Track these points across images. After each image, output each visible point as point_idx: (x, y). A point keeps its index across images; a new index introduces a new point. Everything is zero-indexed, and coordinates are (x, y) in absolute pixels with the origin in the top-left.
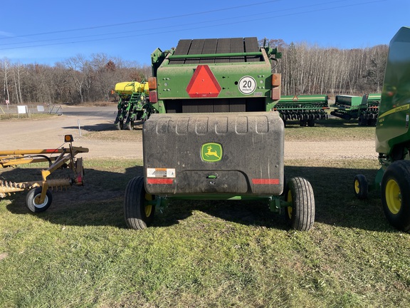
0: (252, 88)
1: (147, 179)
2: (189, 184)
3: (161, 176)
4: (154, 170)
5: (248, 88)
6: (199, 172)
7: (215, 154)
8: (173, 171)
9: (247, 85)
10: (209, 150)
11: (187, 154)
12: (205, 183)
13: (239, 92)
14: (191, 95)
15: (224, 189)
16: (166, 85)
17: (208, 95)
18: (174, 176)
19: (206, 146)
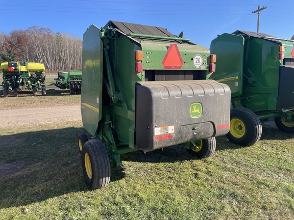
0: (200, 63)
1: (154, 138)
2: (181, 137)
3: (164, 133)
4: (159, 129)
5: (198, 63)
6: (189, 126)
7: (198, 111)
8: (173, 127)
9: (197, 61)
10: (195, 108)
12: (192, 134)
14: (165, 67)
15: (201, 136)
16: (148, 58)
17: (176, 67)
18: (174, 132)
19: (193, 105)
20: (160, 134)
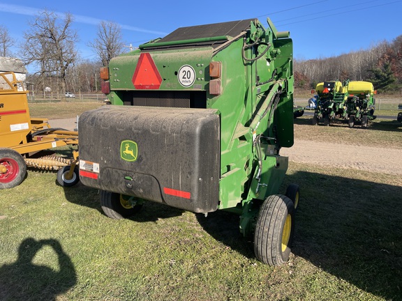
0: (192, 79)
1: (80, 171)
2: (111, 182)
3: (89, 169)
4: (84, 162)
5: (187, 79)
6: (119, 171)
7: (131, 153)
8: (97, 165)
9: (186, 76)
10: (127, 147)
11: (108, 150)
12: (123, 184)
13: (179, 84)
14: (136, 87)
15: (140, 193)
16: (116, 75)
17: (151, 86)
18: (99, 172)
19: (124, 143)
20: (84, 169)
